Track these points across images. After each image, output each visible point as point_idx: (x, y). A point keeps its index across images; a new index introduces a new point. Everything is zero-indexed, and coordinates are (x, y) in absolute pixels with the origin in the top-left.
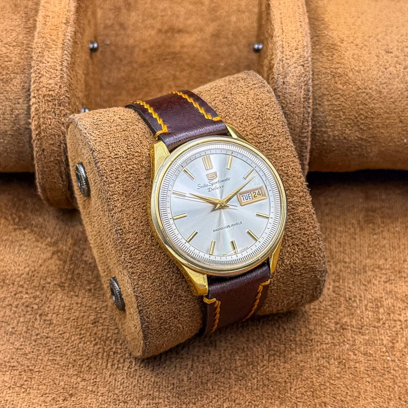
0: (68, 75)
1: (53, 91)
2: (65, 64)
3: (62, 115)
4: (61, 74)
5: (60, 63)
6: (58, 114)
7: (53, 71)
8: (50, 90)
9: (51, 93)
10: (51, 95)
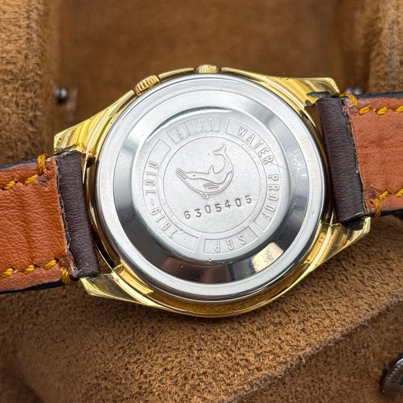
0: (39, 36)
1: (14, 63)
2: (34, 15)
3: (29, 107)
4: (28, 33)
5: (26, 15)
6: (22, 106)
7: (13, 28)
8: (8, 63)
9: (10, 67)
10: (11, 71)
